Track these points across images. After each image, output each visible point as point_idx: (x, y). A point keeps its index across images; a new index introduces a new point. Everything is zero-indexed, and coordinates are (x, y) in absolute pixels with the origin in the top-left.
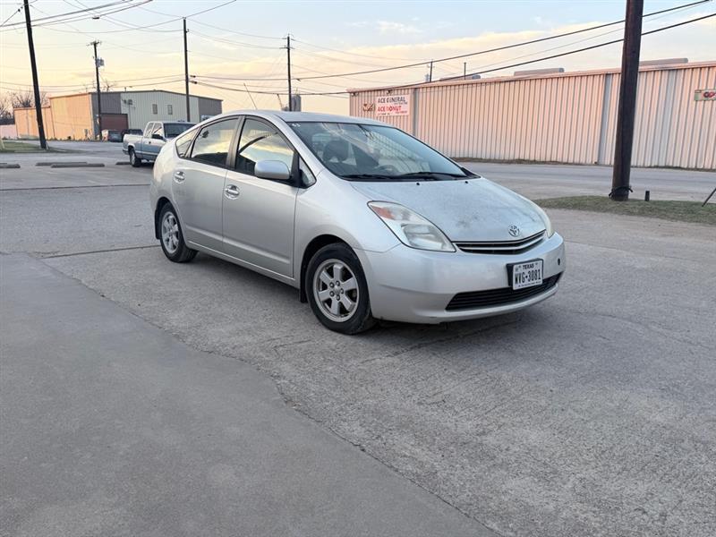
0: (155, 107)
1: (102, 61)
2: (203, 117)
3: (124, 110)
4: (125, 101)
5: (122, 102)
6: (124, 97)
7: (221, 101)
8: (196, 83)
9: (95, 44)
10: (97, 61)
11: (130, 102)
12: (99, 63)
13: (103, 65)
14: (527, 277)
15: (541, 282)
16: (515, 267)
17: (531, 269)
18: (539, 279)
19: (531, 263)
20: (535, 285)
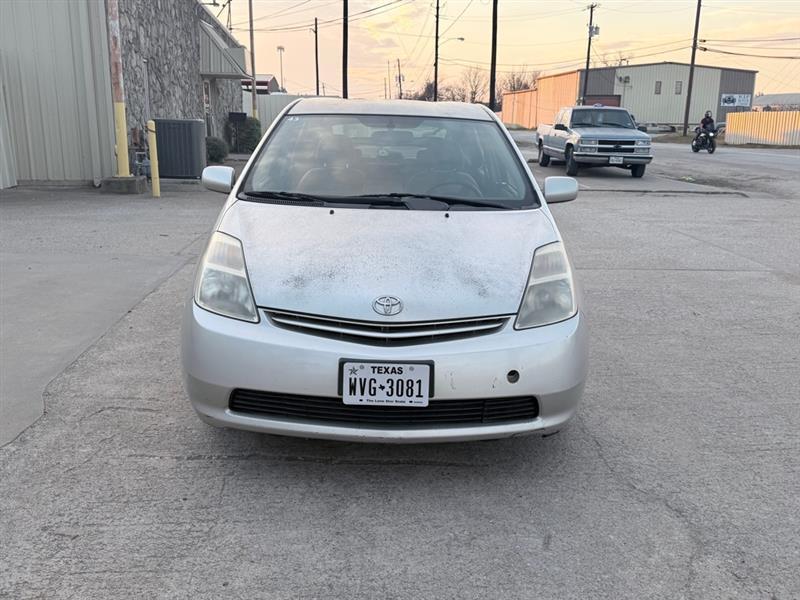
0: (659, 84)
1: (597, 28)
2: (724, 96)
3: (618, 90)
4: (621, 79)
5: (616, 81)
6: (621, 73)
7: (754, 73)
8: (705, 49)
9: (592, 7)
10: (591, 29)
11: (626, 80)
12: (593, 31)
13: (597, 33)
14: (382, 388)
15: (424, 402)
16: (347, 366)
17: (395, 377)
18: (419, 396)
19: (397, 366)
20: (407, 404)
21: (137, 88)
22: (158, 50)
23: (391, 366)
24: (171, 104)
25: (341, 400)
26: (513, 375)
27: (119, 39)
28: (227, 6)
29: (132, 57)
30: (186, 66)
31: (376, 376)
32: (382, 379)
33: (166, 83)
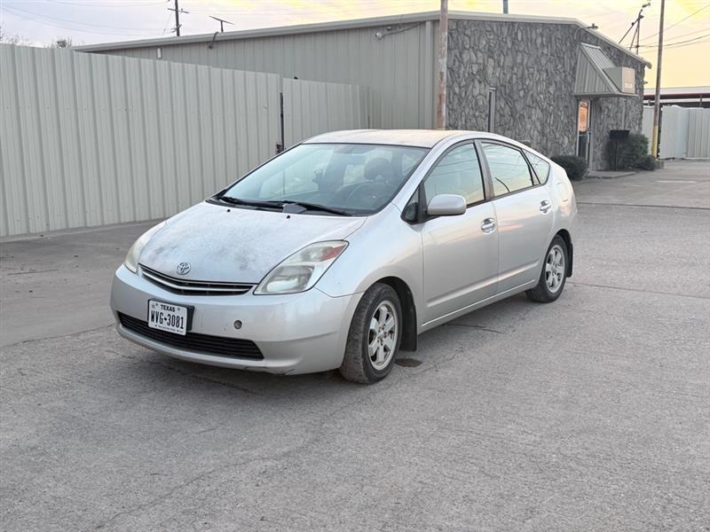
14: (166, 319)
15: (183, 332)
16: (151, 302)
17: (172, 313)
18: (182, 328)
19: (172, 306)
20: (176, 332)
21: (477, 114)
22: (511, 78)
23: (169, 306)
24: (524, 127)
25: (147, 323)
26: (238, 324)
27: (445, 74)
28: (636, 25)
29: (474, 87)
30: (552, 89)
31: (163, 311)
32: (166, 313)
33: (519, 106)
